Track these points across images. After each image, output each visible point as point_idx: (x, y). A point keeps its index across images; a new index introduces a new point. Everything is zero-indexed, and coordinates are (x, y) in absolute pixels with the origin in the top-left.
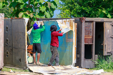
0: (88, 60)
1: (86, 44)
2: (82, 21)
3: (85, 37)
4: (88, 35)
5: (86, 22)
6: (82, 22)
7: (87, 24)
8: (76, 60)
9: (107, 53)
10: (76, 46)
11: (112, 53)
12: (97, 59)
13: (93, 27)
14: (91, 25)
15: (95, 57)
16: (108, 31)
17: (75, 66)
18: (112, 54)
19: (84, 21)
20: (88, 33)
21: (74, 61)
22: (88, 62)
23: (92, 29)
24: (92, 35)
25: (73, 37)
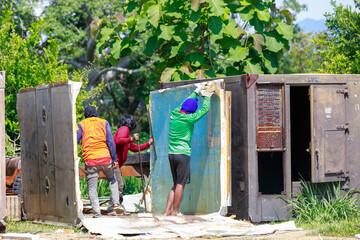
0: (271, 196)
1: (263, 150)
2: (248, 85)
3: (260, 130)
4: (268, 125)
5: (259, 86)
6: (246, 89)
7: (264, 92)
8: (230, 198)
10: (229, 158)
11: (346, 175)
12: (298, 192)
13: (282, 101)
14: (276, 95)
15: (292, 187)
16: (328, 110)
17: (228, 215)
18: (347, 178)
19: (253, 86)
20: (269, 120)
21: (226, 200)
22: (271, 202)
23: (280, 106)
24: (280, 123)
25: (220, 133)
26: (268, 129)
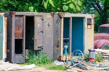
0: (19, 54)
1: (17, 38)
2: (12, 15)
3: (16, 31)
4: (18, 29)
5: (16, 16)
6: (12, 17)
7: (17, 18)
8: (6, 55)
9: (38, 47)
10: (6, 41)
11: (42, 47)
12: (27, 53)
13: (23, 21)
14: (21, 19)
15: (26, 51)
16: (39, 25)
17: (6, 61)
18: (42, 49)
19: (14, 15)
20: (19, 28)
21: (4, 56)
22: (19, 56)
23: (22, 23)
24: (22, 29)
25: (3, 32)
26: (18, 31)
